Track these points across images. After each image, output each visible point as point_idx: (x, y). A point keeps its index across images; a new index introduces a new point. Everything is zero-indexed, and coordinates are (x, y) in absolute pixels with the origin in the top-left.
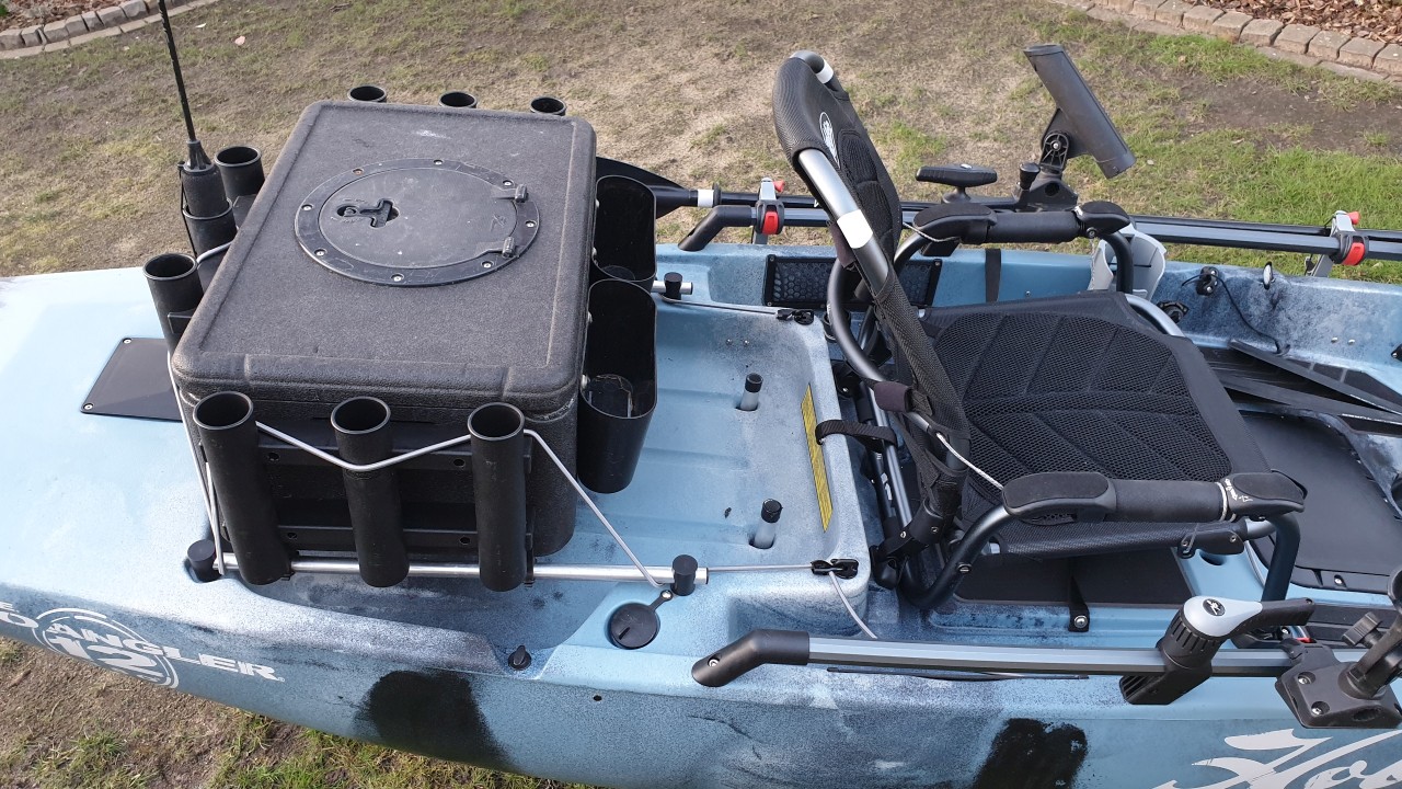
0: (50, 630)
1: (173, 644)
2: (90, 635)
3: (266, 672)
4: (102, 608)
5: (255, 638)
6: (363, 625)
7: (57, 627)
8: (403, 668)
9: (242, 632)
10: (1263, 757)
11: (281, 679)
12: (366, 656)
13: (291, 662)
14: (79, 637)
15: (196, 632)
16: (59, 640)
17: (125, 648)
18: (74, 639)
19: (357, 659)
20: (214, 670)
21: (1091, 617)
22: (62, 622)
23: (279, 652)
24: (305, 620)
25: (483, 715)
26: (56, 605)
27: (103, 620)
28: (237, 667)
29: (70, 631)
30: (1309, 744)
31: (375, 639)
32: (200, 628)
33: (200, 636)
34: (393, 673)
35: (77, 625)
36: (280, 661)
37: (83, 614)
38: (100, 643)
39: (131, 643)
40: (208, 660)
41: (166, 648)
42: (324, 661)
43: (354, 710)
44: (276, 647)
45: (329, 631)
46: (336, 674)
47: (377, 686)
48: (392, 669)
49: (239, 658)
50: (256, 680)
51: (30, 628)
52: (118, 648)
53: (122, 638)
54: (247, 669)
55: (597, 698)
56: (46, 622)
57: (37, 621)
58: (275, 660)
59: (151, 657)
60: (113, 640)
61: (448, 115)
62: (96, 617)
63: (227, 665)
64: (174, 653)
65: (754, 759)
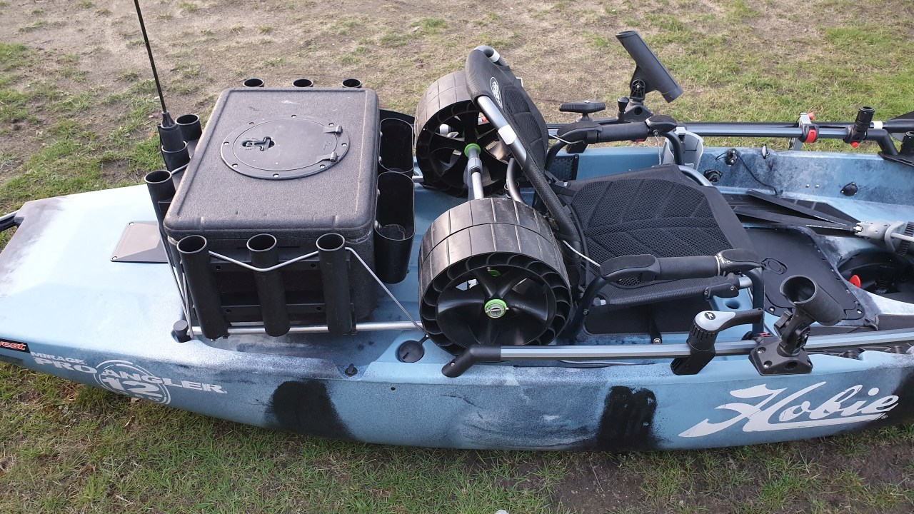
0: (103, 374)
1: (168, 376)
2: (124, 375)
3: (217, 389)
4: (130, 358)
5: (211, 369)
6: (267, 358)
7: (107, 371)
8: (290, 379)
9: (204, 366)
10: (753, 401)
11: (226, 392)
12: (269, 374)
13: (230, 381)
14: (118, 376)
15: (180, 368)
16: (108, 380)
17: (143, 381)
18: (115, 378)
19: (265, 375)
20: (190, 390)
21: (663, 339)
22: (109, 369)
23: (224, 375)
24: (237, 357)
25: (333, 404)
26: (107, 359)
27: (131, 365)
28: (202, 387)
29: (114, 374)
30: (776, 392)
31: (274, 365)
32: (182, 366)
33: (182, 370)
34: (285, 383)
35: (117, 370)
36: (224, 381)
37: (120, 363)
38: (130, 379)
39: (145, 378)
40: (186, 384)
41: (164, 379)
42: (248, 379)
43: (265, 407)
44: (223, 373)
45: (249, 362)
46: (254, 386)
47: (276, 391)
48: (284, 380)
49: (203, 382)
50: (212, 394)
51: (92, 374)
52: (139, 381)
53: (141, 375)
54: (207, 388)
55: (393, 389)
56: (101, 369)
57: (96, 369)
58: (222, 381)
59: (156, 385)
60: (136, 377)
61: (298, 91)
62: (127, 364)
63: (195, 386)
64: (168, 382)
65: (479, 419)
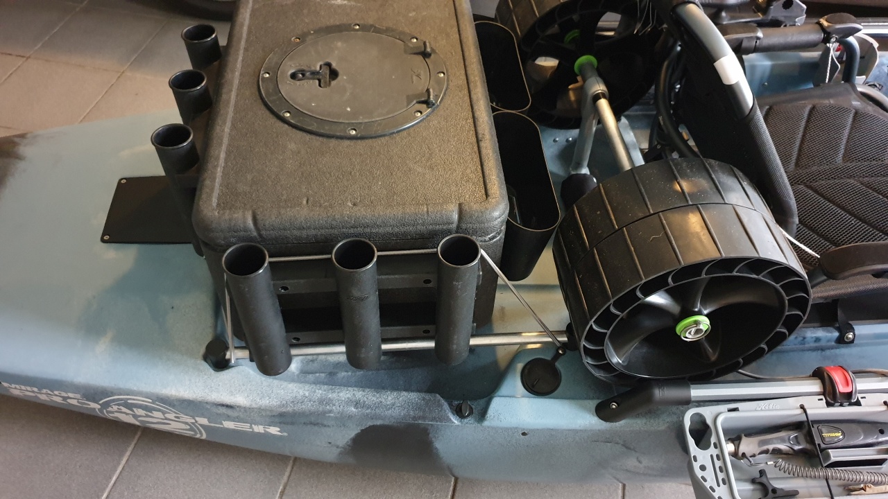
0: (110, 409)
1: (203, 416)
2: (140, 412)
3: (274, 430)
5: (265, 410)
6: (345, 394)
7: (115, 408)
8: (379, 422)
9: (256, 406)
11: (285, 434)
12: (350, 417)
13: (293, 424)
14: (132, 413)
15: (220, 407)
16: (116, 415)
17: (166, 419)
18: (127, 414)
19: (343, 420)
20: (234, 431)
21: (856, 333)
22: (119, 405)
23: (282, 418)
24: (301, 393)
25: (436, 448)
26: (113, 394)
27: (149, 402)
28: (251, 427)
29: (124, 409)
31: (357, 404)
32: (223, 405)
33: (223, 410)
34: (370, 427)
36: (284, 423)
37: (134, 400)
38: (147, 416)
39: (171, 416)
40: (229, 425)
41: (197, 419)
42: (319, 421)
43: (339, 450)
44: (282, 415)
45: (321, 401)
46: (327, 429)
47: (358, 436)
48: (370, 423)
49: (252, 422)
50: (266, 436)
51: (95, 409)
52: (162, 419)
53: (164, 413)
55: (524, 434)
56: (107, 405)
57: (99, 404)
58: (280, 423)
59: (186, 423)
60: (156, 414)
62: (143, 401)
63: (245, 427)
64: (204, 421)
65: (637, 464)
